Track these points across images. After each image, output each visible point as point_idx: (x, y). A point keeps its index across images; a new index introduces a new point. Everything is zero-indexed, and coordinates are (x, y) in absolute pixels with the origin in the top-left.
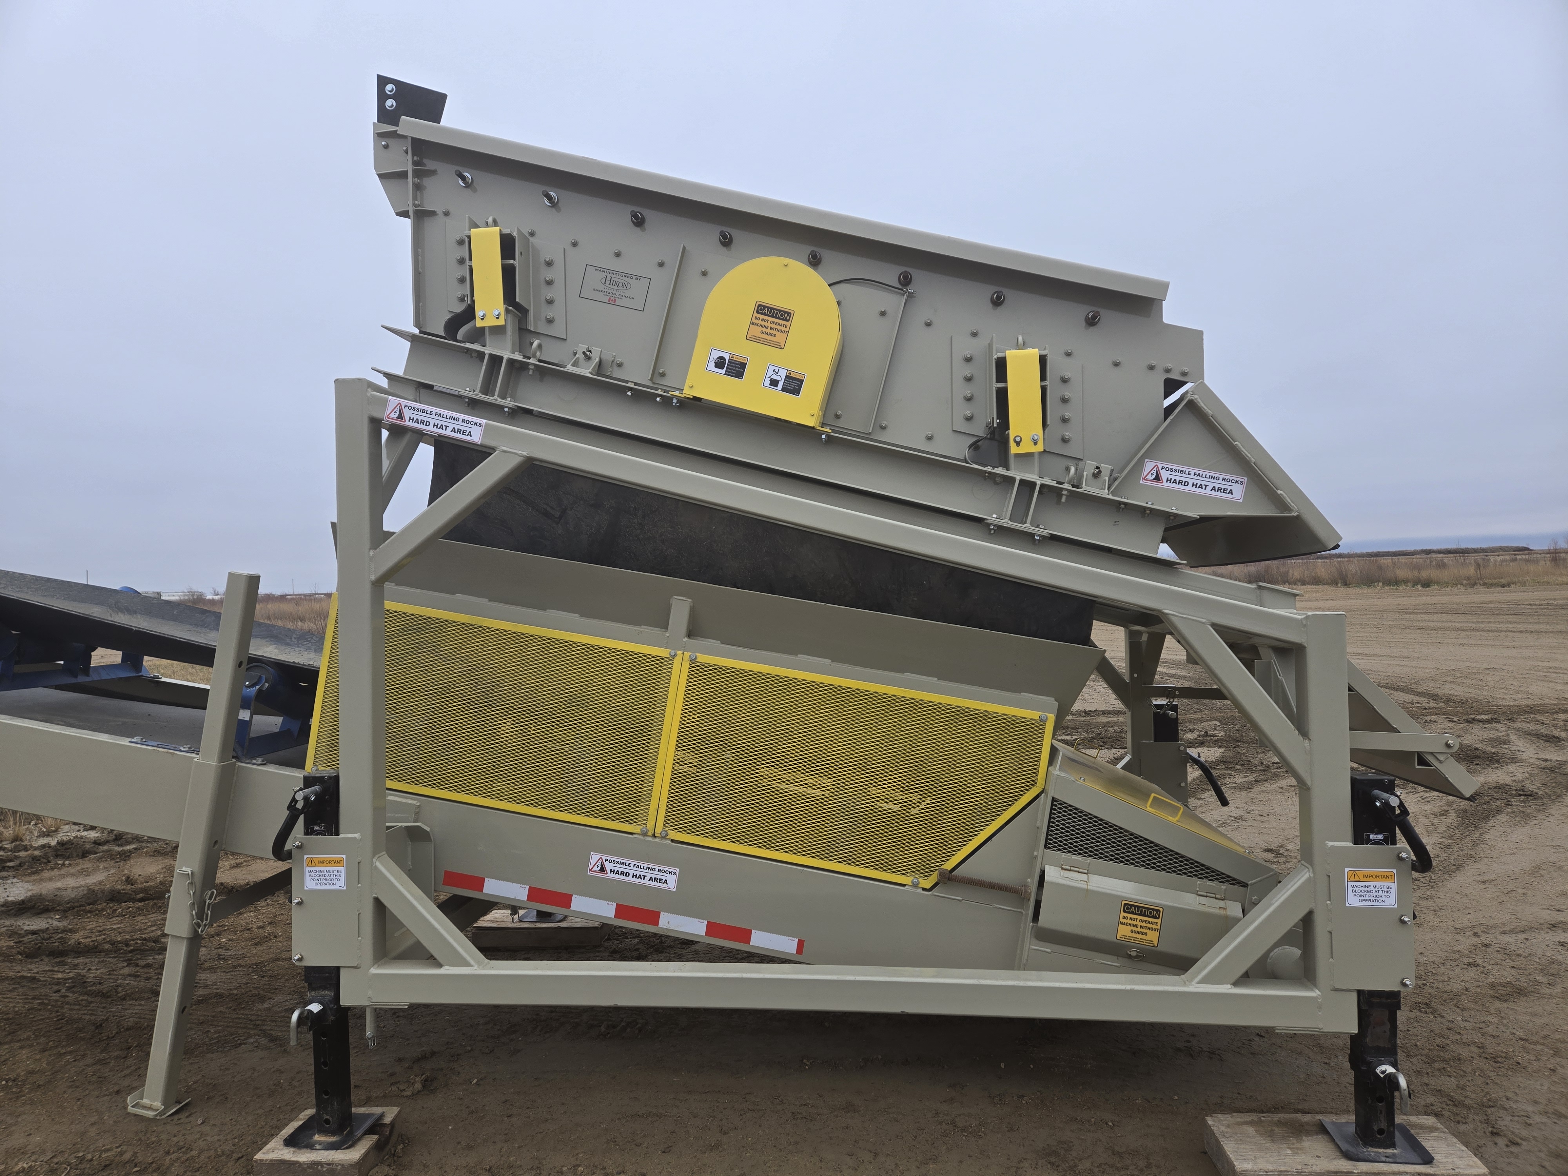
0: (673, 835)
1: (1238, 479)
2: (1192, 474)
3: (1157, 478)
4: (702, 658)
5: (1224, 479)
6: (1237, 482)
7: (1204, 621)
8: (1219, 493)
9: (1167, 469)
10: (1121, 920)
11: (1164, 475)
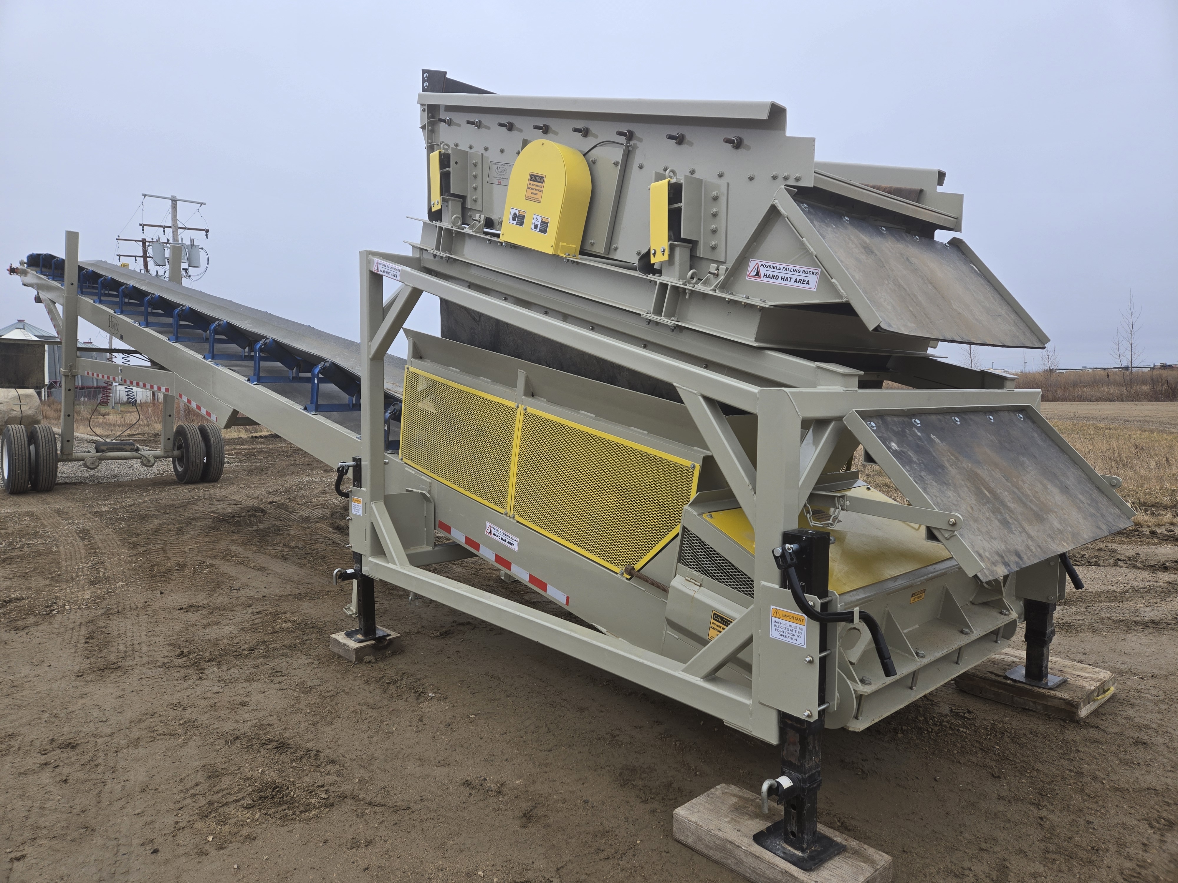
0: (518, 518)
1: (814, 271)
2: (782, 269)
3: (758, 274)
4: (530, 410)
5: (803, 272)
6: (813, 273)
7: (696, 392)
8: (799, 285)
9: (765, 266)
10: (712, 625)
11: (763, 271)
